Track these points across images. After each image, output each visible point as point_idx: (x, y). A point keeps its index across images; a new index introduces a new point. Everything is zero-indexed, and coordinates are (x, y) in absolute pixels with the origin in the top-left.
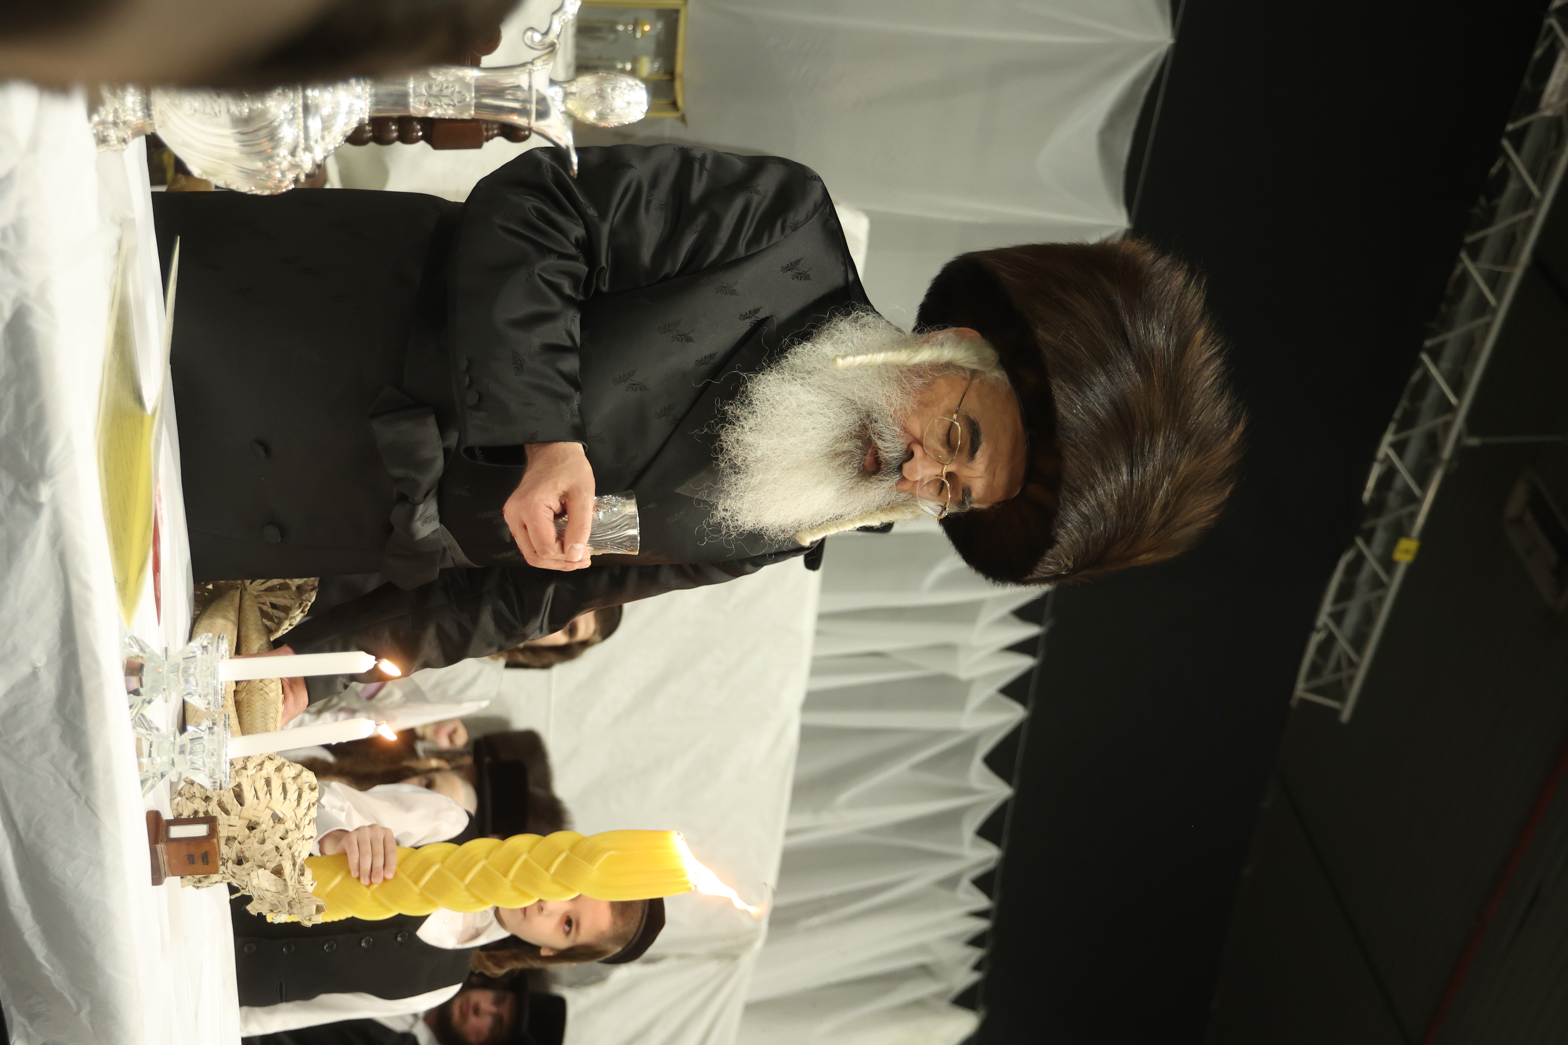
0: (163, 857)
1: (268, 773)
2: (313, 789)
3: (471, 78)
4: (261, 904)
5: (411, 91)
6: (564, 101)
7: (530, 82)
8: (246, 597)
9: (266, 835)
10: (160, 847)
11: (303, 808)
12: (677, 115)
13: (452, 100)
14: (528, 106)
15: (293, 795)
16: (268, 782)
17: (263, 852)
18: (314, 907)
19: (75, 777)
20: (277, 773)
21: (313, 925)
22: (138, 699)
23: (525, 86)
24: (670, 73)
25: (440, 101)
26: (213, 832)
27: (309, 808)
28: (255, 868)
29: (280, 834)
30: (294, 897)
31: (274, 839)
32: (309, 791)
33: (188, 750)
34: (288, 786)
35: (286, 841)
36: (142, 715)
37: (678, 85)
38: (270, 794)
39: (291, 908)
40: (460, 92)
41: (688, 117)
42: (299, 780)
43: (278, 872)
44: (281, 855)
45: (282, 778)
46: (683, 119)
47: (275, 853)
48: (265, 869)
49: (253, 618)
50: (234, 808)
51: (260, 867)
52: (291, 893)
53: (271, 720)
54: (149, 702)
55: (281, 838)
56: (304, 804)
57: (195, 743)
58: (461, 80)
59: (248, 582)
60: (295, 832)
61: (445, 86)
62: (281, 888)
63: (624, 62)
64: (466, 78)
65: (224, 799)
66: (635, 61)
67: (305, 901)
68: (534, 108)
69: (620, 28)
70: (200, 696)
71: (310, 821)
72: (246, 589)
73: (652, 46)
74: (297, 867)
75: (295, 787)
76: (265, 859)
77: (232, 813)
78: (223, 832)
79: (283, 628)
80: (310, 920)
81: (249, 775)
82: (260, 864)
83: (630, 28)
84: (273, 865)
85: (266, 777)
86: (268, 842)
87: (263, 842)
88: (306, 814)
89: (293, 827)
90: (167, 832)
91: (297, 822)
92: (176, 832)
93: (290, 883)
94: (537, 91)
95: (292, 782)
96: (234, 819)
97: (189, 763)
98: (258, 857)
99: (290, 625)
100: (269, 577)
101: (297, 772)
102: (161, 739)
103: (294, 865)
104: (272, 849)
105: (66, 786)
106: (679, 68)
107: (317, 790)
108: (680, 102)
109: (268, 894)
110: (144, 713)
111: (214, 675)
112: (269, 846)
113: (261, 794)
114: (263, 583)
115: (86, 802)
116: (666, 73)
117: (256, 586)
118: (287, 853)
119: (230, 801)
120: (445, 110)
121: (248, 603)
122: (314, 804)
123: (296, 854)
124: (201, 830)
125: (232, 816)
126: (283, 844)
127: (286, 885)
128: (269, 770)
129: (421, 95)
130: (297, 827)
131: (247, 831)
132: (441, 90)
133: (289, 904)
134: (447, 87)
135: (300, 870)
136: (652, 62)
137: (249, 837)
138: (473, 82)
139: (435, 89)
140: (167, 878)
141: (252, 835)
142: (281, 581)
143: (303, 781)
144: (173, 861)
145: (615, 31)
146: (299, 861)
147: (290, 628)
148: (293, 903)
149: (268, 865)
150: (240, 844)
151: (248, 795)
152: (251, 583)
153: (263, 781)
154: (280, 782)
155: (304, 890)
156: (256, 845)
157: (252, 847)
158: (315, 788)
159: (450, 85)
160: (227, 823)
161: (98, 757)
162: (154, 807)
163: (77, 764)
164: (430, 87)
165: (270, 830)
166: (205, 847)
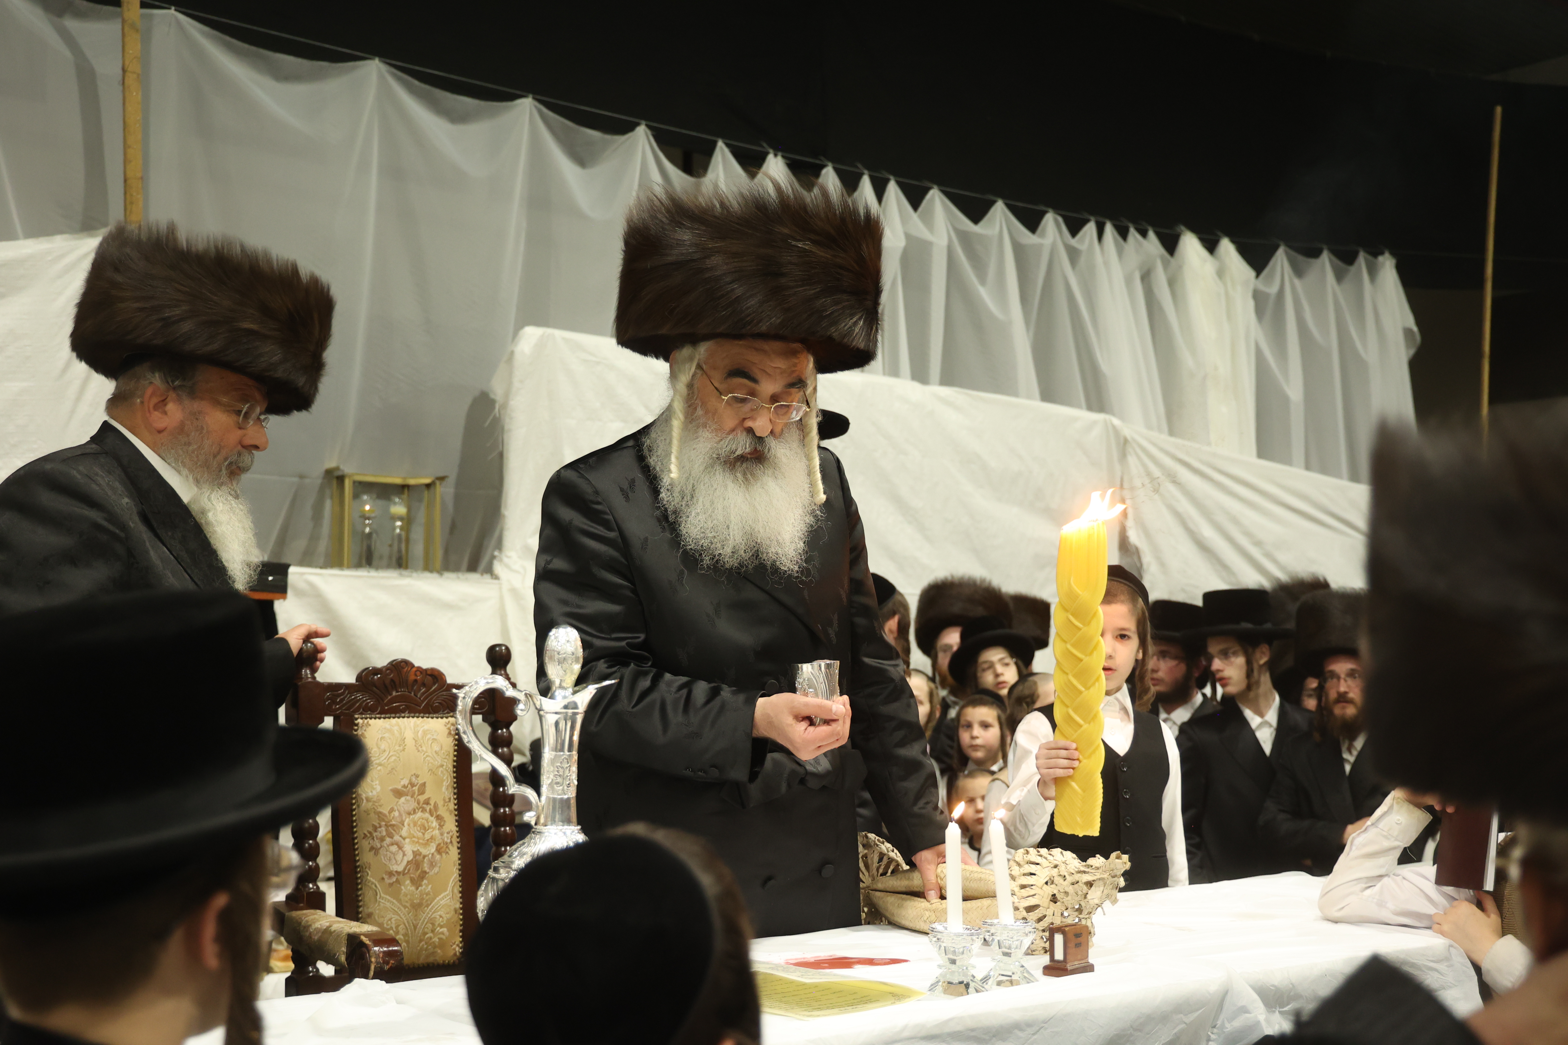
0: (1076, 964)
1: (1017, 886)
2: (1028, 852)
3: (551, 754)
4: (1112, 896)
5: (559, 797)
6: (564, 688)
7: (553, 713)
8: (875, 887)
9: (1062, 890)
10: (1069, 967)
11: (1041, 860)
12: (438, 483)
13: (567, 768)
14: (570, 714)
15: (1033, 868)
16: (1023, 887)
17: (1074, 894)
18: (1117, 860)
19: (1030, 1031)
20: (1016, 879)
21: (1129, 861)
22: (972, 985)
23: (557, 717)
24: (402, 489)
25: (567, 776)
26: (1060, 930)
27: (1041, 856)
28: (1086, 900)
29: (1061, 880)
30: (1108, 874)
31: (1065, 885)
32: (1029, 856)
33: (1007, 951)
34: (1026, 872)
35: (1067, 877)
36: (981, 980)
37: (412, 482)
38: (1032, 885)
39: (1116, 876)
40: (561, 763)
41: (441, 474)
42: (1022, 863)
43: (1090, 884)
44: (1078, 882)
45: (1020, 876)
46: (442, 479)
47: (1076, 886)
48: (1087, 894)
49: (891, 882)
50: (1041, 912)
51: (1085, 897)
52: (1106, 876)
53: (972, 875)
54: (974, 977)
55: (1065, 880)
56: (1038, 860)
57: (1002, 945)
58: (552, 761)
59: (862, 885)
60: (1060, 869)
61: (557, 773)
62: (1101, 883)
63: (394, 528)
64: (551, 758)
65: (1035, 918)
66: (394, 518)
67: (1112, 866)
68: (570, 711)
69: (367, 530)
70: (972, 945)
71: (1050, 854)
72: (868, 887)
73: (381, 503)
74: (1087, 870)
75: (1026, 866)
76: (1080, 893)
77: (1045, 913)
78: (1058, 921)
79: (895, 857)
80: (1125, 863)
81: (1018, 901)
82: (1083, 896)
83: (367, 522)
84: (1085, 888)
85: (1019, 888)
86: (1067, 889)
87: (1066, 893)
88: (1046, 858)
89: (1056, 870)
90: (1058, 962)
91: (1052, 866)
92: (1059, 955)
93: (1098, 876)
94: (561, 709)
95: (1023, 869)
96: (1049, 912)
97: (1017, 950)
98: (1079, 898)
99: (893, 851)
100: (859, 869)
101: (1015, 864)
102: (997, 968)
103: (1084, 872)
104: (1073, 888)
105: (1035, 1037)
106: (398, 481)
107: (1028, 849)
108: (427, 481)
109: (1106, 892)
110: (979, 979)
111: (959, 935)
112: (1070, 889)
113: (1032, 892)
114: (863, 873)
115: (1046, 1023)
116: (402, 493)
117: (865, 876)
118: (1077, 877)
119: (1036, 915)
120: (573, 772)
121: (880, 886)
122: (1038, 852)
123: (1077, 870)
124: (1059, 939)
125: (1047, 913)
126: (1070, 879)
127: (1100, 879)
128: (1014, 886)
129: (563, 790)
130: (1056, 866)
131: (1058, 903)
132: (560, 776)
133: (1113, 877)
134: (558, 771)
135: (1088, 868)
136: (395, 503)
137: (1063, 902)
138: (554, 753)
139: (559, 780)
140: (1089, 961)
141: (1061, 900)
142: (860, 860)
143: (1022, 860)
144: (1079, 957)
145: (370, 534)
146: (1082, 869)
147: (896, 851)
148: (1113, 874)
149: (1085, 892)
150: (1067, 909)
151: (1032, 902)
152: (864, 882)
153: (1023, 890)
154: (1023, 877)
155: (1104, 867)
156: (1069, 898)
157: (1072, 901)
158: (1027, 851)
159: (557, 769)
160: (1051, 917)
161: (1017, 1016)
162: (1041, 970)
163: (1021, 1030)
164: (557, 783)
165: (1058, 888)
166: (1071, 936)
